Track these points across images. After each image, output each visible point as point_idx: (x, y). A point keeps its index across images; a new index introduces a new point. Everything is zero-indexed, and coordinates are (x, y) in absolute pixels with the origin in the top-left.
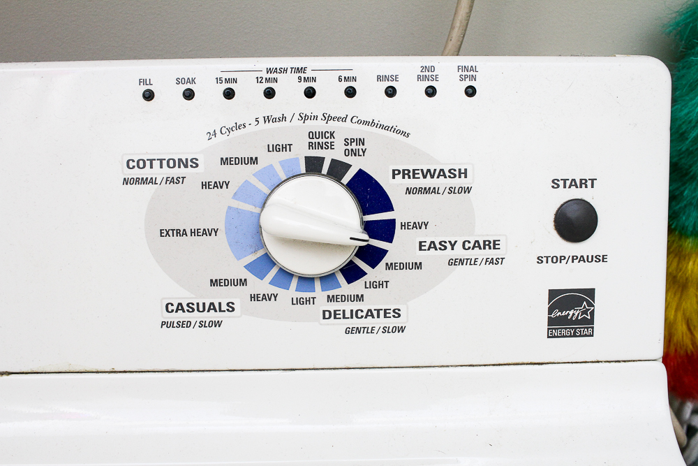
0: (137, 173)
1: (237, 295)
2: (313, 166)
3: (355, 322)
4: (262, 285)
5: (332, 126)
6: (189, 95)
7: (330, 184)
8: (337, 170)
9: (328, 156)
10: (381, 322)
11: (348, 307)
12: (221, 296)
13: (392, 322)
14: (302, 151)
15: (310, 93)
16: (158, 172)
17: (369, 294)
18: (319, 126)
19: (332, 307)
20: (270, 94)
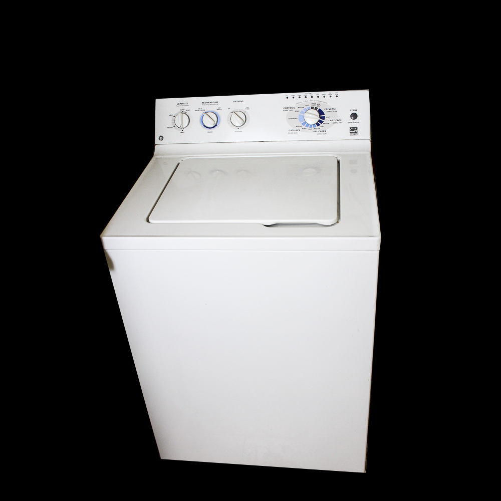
0: (285, 109)
1: (300, 128)
2: (312, 108)
3: (318, 133)
4: (304, 127)
5: (315, 102)
6: (293, 98)
7: (315, 110)
8: (316, 109)
9: (315, 107)
10: (322, 133)
11: (317, 130)
12: (297, 128)
13: (324, 133)
14: (311, 106)
15: (312, 97)
16: (288, 109)
17: (321, 128)
18: (313, 102)
19: (315, 130)
20: (306, 97)
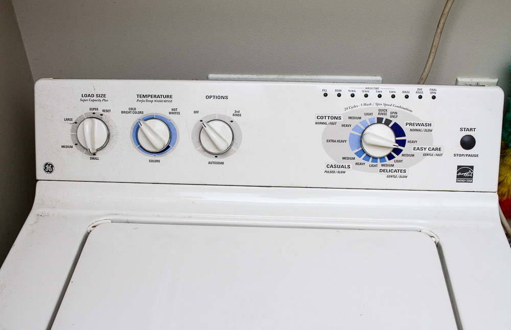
0: (320, 121)
1: (351, 163)
2: (380, 121)
3: (390, 174)
4: (360, 160)
5: (387, 107)
6: (339, 95)
7: (385, 126)
8: (387, 122)
9: (385, 117)
10: (399, 174)
11: (388, 168)
12: (346, 163)
13: (403, 174)
14: (376, 115)
15: (380, 96)
16: (328, 121)
17: (395, 164)
18: (382, 107)
19: (383, 168)
20: (366, 96)
